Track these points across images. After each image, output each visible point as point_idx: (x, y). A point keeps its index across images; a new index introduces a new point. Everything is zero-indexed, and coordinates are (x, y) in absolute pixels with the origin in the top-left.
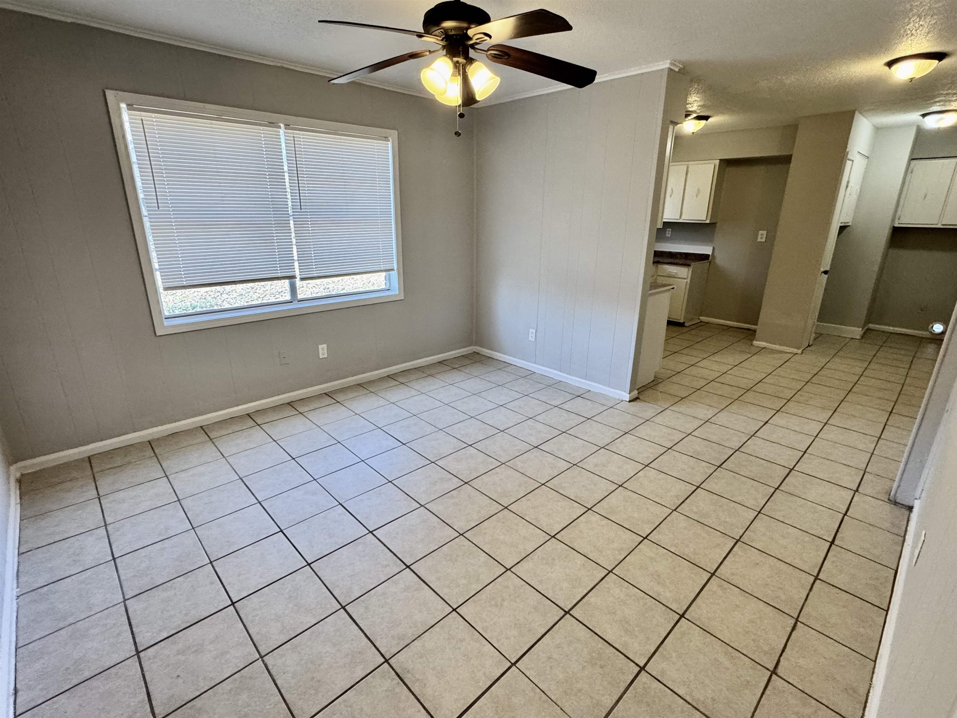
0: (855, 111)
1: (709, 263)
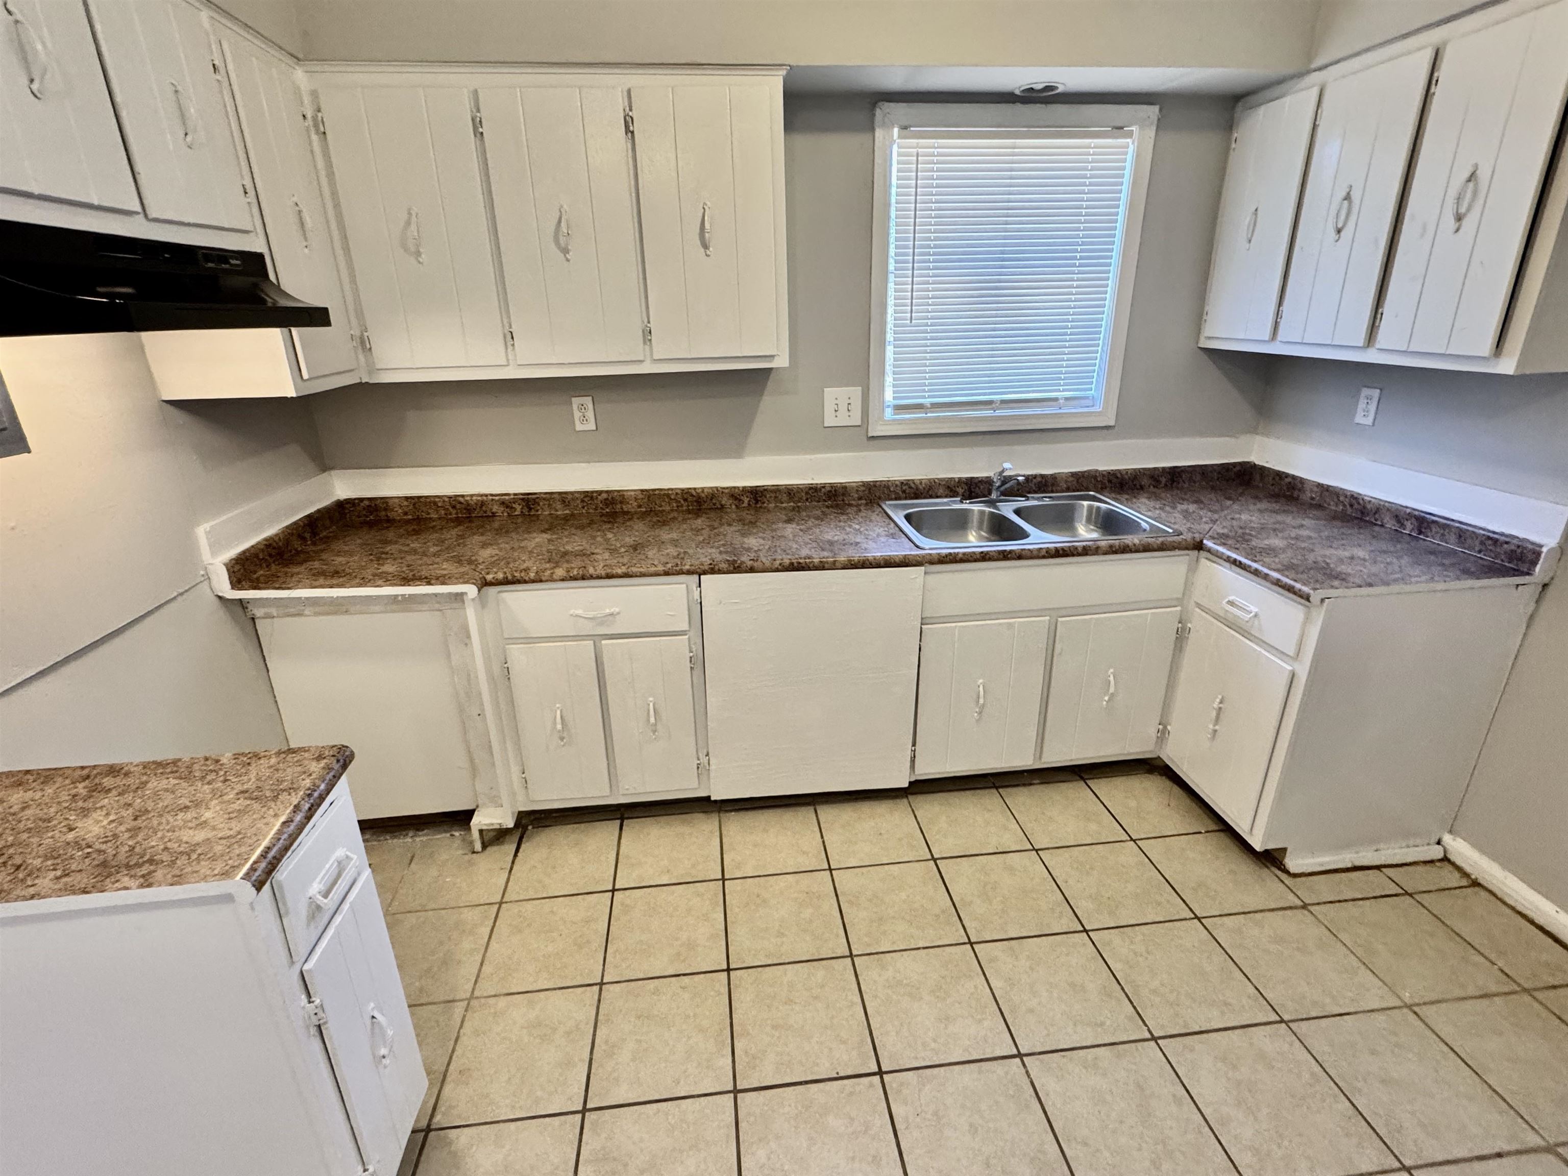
1: (1536, 590)
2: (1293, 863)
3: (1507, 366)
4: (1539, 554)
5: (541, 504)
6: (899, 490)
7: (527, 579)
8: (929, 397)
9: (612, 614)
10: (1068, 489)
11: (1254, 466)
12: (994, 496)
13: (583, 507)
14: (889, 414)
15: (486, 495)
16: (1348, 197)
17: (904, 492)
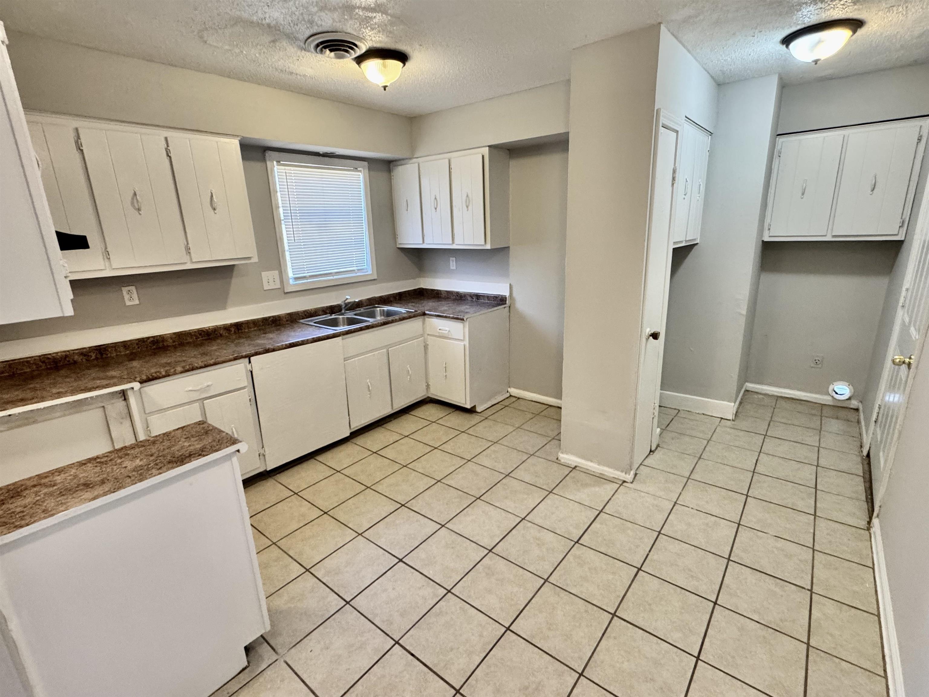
0: (660, 23)
1: (507, 309)
2: (479, 409)
3: (488, 247)
4: (506, 298)
5: (109, 350)
6: (303, 315)
7: (161, 376)
8: (308, 273)
9: (208, 386)
10: (367, 306)
11: (423, 289)
12: (343, 311)
13: (139, 348)
14: (291, 282)
15: (68, 351)
16: (436, 199)
17: (305, 315)
